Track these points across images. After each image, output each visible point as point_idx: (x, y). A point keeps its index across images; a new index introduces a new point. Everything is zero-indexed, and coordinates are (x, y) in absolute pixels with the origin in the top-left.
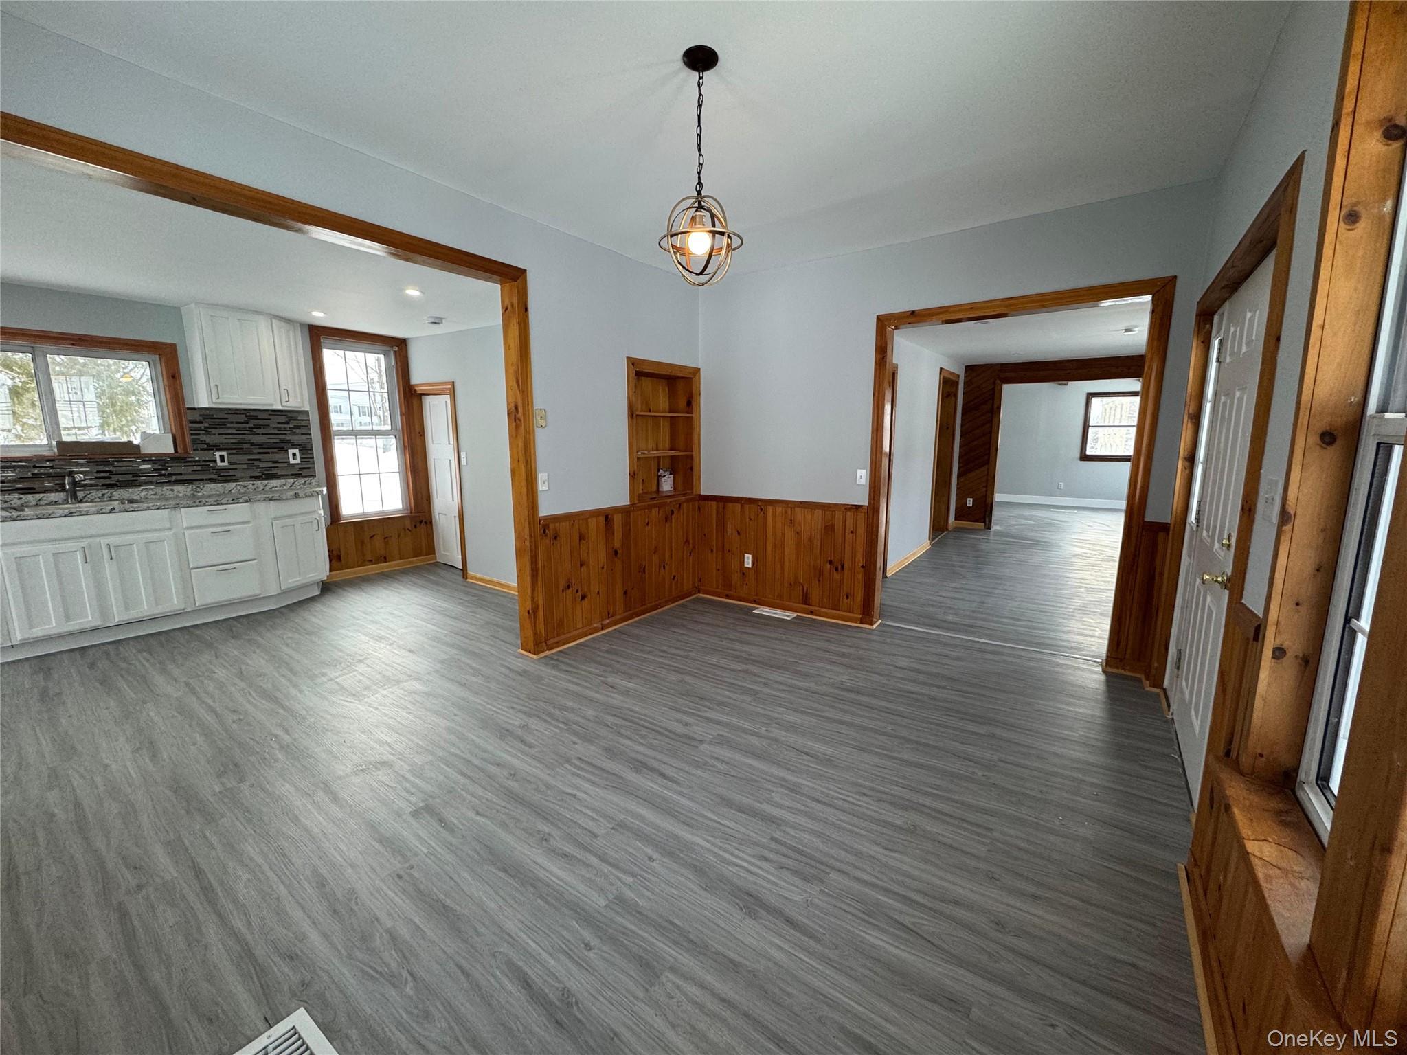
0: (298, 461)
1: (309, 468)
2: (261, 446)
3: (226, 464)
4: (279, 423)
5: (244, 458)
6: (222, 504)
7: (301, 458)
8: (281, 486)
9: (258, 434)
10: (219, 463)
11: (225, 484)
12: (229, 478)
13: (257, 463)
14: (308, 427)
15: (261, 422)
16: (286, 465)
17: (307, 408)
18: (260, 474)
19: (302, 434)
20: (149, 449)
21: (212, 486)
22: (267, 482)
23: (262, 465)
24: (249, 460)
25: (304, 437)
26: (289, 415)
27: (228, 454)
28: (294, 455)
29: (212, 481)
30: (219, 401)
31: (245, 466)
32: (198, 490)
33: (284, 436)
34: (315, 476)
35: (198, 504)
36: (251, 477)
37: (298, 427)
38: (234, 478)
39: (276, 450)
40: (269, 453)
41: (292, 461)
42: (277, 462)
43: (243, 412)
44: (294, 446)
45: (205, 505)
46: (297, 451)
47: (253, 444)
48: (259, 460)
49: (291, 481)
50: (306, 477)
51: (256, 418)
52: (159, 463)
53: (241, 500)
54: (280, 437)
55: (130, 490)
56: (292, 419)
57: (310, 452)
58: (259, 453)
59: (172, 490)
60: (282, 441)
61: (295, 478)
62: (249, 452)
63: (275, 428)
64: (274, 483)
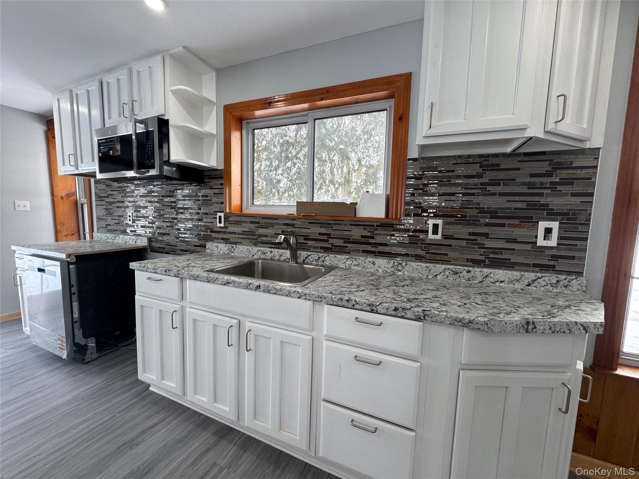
0: (553, 242)
1: (573, 258)
2: (493, 213)
3: (439, 237)
4: (532, 175)
5: (463, 231)
6: (377, 313)
7: (560, 238)
8: (511, 282)
9: (495, 194)
10: (431, 236)
11: (431, 265)
12: (438, 257)
13: (480, 240)
14: (590, 180)
15: (501, 175)
16: (529, 247)
17: (596, 142)
18: (482, 258)
19: (573, 195)
20: (364, 212)
21: (414, 265)
22: (490, 270)
23: (489, 244)
24: (470, 234)
25: (578, 200)
26: (556, 159)
27: (445, 224)
28: (548, 231)
29: (418, 258)
30: (432, 132)
31: (464, 243)
32: (400, 268)
33: (536, 199)
34: (580, 274)
35: (344, 303)
36: (468, 260)
37: (569, 182)
38: (445, 258)
39: (516, 222)
40: (503, 225)
41: (541, 242)
42: (514, 241)
43: (478, 160)
44: (552, 215)
45: (353, 308)
46: (555, 225)
47: (482, 211)
48: (486, 235)
49: (530, 276)
50: (561, 272)
51: (495, 167)
52: (369, 229)
53: (409, 314)
54: (530, 199)
55: (338, 256)
56: (560, 166)
57: (581, 228)
58: (488, 225)
59: (374, 263)
60: (531, 206)
61: (541, 271)
62: (474, 222)
63: (524, 184)
64: (500, 274)
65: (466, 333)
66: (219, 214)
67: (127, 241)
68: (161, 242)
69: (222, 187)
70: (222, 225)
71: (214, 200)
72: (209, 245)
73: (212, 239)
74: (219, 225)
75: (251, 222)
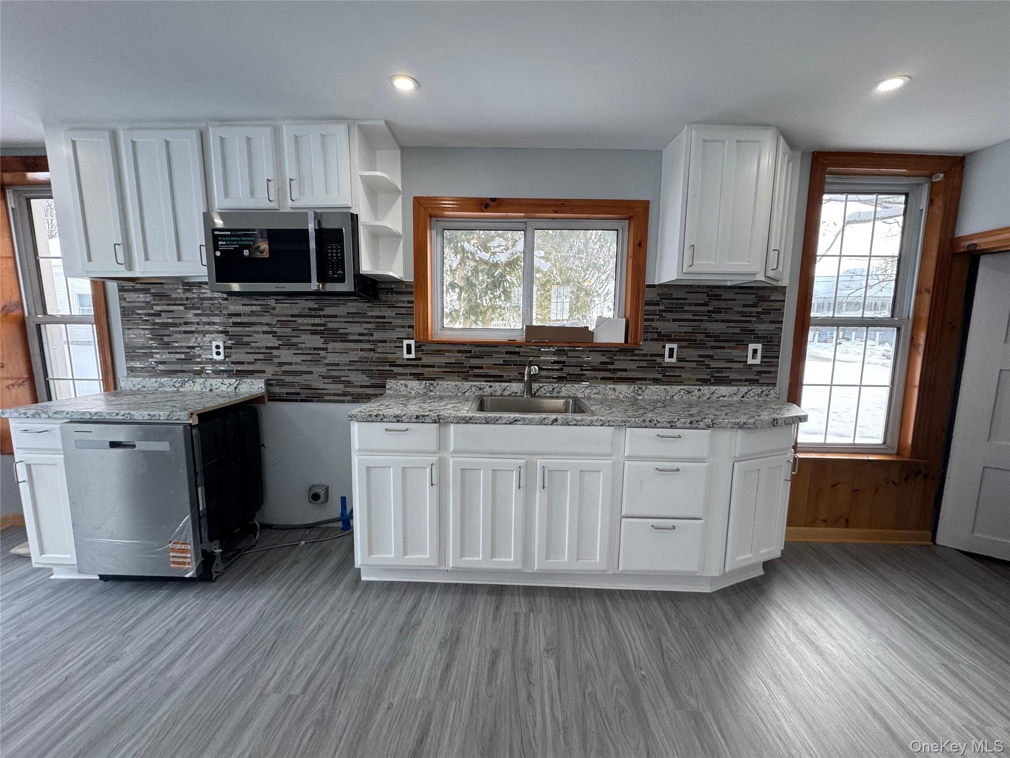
0: (758, 361)
1: (770, 372)
2: (716, 338)
3: (674, 360)
4: (744, 306)
5: (693, 354)
6: (676, 428)
7: (763, 357)
8: (731, 396)
9: (718, 321)
10: (667, 359)
11: (668, 387)
12: (673, 379)
13: (707, 361)
14: (780, 311)
15: (723, 304)
16: (741, 365)
17: (785, 282)
18: (709, 377)
19: (771, 322)
20: (602, 338)
21: (653, 388)
22: (715, 388)
23: (714, 364)
24: (700, 356)
25: (773, 326)
26: (761, 293)
27: (679, 347)
28: (755, 351)
29: (656, 381)
31: (694, 365)
32: (640, 392)
33: (747, 325)
34: (774, 384)
35: (647, 423)
36: (698, 380)
37: (767, 312)
38: (679, 379)
39: (733, 344)
40: (724, 348)
41: (750, 361)
42: (731, 361)
43: (705, 290)
44: (757, 339)
45: (655, 426)
46: (759, 347)
47: (708, 335)
48: (711, 357)
49: (744, 389)
50: (762, 384)
51: (718, 297)
52: (608, 354)
54: (742, 325)
55: (576, 386)
56: (762, 299)
57: (775, 348)
58: (713, 347)
60: (744, 331)
61: (750, 385)
62: (701, 345)
63: (738, 312)
64: (723, 390)
65: (740, 433)
66: (406, 342)
67: (214, 387)
68: (292, 384)
69: (411, 305)
70: (413, 356)
71: (399, 322)
72: (391, 383)
73: (395, 376)
74: (406, 356)
75: (459, 352)
